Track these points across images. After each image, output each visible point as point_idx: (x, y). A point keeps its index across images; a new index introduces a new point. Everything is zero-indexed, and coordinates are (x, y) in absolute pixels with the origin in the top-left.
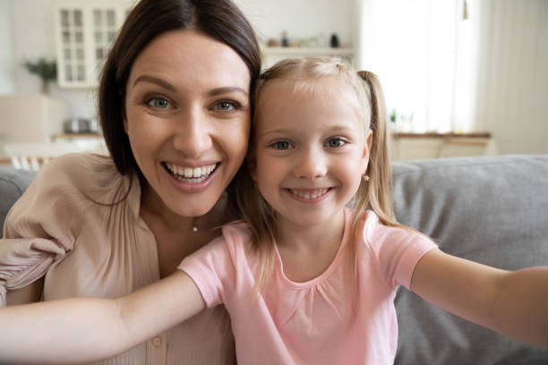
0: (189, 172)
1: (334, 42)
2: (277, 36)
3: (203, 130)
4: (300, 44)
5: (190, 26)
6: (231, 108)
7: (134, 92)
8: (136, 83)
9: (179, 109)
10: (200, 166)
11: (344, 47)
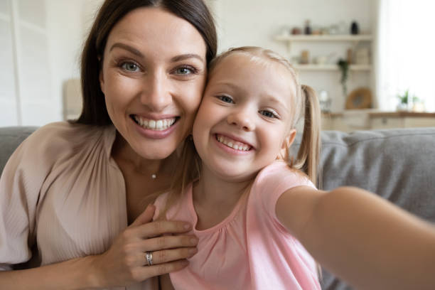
0: (152, 124)
1: (354, 29)
3: (165, 89)
5: (157, 4)
6: (188, 72)
7: (110, 56)
8: (111, 49)
9: (146, 72)
10: (162, 119)
11: (363, 34)
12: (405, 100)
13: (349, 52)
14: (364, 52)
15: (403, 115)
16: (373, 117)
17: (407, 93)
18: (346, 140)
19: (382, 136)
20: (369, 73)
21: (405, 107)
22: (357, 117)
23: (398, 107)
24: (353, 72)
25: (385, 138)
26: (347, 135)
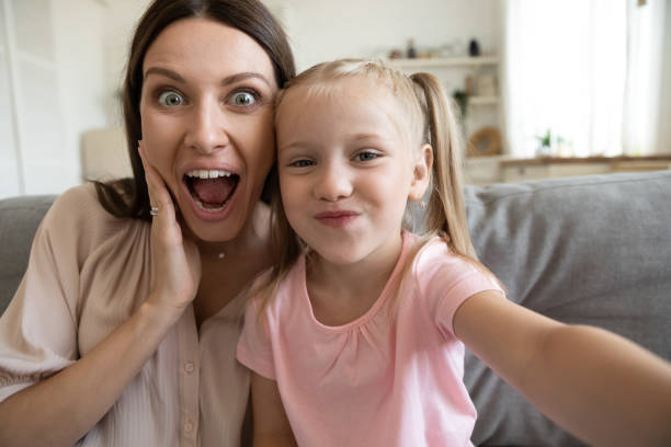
1: (474, 49)
2: (402, 46)
4: (429, 54)
5: (200, 13)
9: (192, 104)
11: (487, 54)
12: (547, 142)
13: (469, 80)
14: (487, 80)
15: (546, 161)
16: (505, 165)
17: (549, 133)
18: (482, 196)
19: (528, 189)
20: (496, 108)
21: (547, 151)
22: (485, 167)
23: (537, 152)
24: (474, 106)
25: (534, 192)
26: (481, 189)
